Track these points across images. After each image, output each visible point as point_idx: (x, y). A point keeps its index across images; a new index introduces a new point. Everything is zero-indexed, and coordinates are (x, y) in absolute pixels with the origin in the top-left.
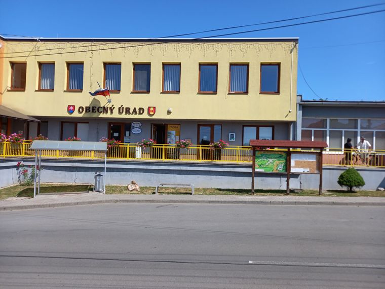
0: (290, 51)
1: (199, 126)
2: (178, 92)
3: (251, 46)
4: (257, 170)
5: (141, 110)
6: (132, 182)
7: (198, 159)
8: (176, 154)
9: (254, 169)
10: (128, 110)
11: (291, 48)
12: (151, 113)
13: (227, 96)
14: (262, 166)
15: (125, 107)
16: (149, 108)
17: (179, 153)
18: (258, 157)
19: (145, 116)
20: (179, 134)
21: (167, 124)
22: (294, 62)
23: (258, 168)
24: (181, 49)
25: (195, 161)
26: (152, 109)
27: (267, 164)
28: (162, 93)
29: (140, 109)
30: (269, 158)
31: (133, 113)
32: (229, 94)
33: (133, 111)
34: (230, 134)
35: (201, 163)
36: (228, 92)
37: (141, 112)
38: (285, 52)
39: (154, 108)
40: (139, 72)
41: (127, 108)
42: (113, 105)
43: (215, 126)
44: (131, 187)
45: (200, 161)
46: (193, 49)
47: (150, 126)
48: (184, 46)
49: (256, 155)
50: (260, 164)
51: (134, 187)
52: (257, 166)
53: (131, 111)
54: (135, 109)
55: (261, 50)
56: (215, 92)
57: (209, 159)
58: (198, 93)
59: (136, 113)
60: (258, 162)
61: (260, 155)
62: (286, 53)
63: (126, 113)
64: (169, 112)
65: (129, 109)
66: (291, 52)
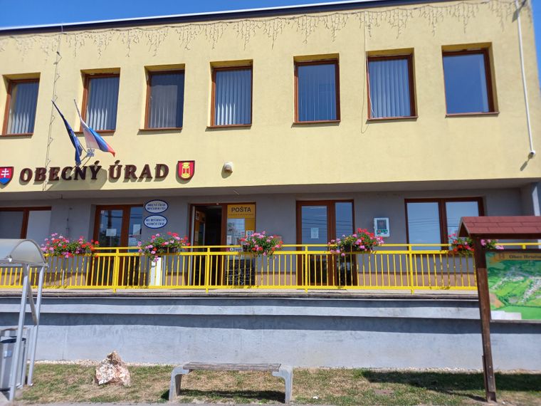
0: (510, 18)
1: (299, 204)
2: (248, 125)
3: (416, 13)
4: (497, 315)
5: (162, 170)
6: (110, 357)
7: (300, 284)
8: (246, 272)
9: (486, 312)
10: (130, 171)
11: (513, 10)
12: (185, 176)
13: (365, 126)
14: (512, 301)
15: (124, 163)
16: (180, 163)
17: (253, 269)
18: (495, 272)
19: (171, 182)
20: (253, 225)
21: (225, 205)
22: (524, 38)
23: (500, 308)
24: (252, 33)
25: (292, 289)
26: (186, 166)
27: (529, 294)
28: (209, 129)
29: (159, 167)
30: (531, 273)
31: (141, 178)
32: (369, 121)
33: (143, 174)
34: (376, 220)
35: (309, 296)
36: (366, 118)
37: (162, 174)
38: (499, 19)
39: (192, 163)
40: (160, 89)
41: (128, 167)
42: (97, 162)
43: (337, 205)
44: (105, 374)
45: (307, 289)
46: (279, 30)
47: (185, 211)
48: (260, 24)
49: (489, 265)
50: (502, 293)
51: (113, 374)
52: (494, 302)
53: (138, 173)
54: (147, 168)
55: (440, 19)
56: (336, 119)
57: (331, 284)
58: (295, 125)
59: (149, 177)
60: (496, 287)
61: (501, 266)
62: (501, 21)
63: (127, 178)
64: (227, 172)
65: (134, 168)
66: (515, 17)
